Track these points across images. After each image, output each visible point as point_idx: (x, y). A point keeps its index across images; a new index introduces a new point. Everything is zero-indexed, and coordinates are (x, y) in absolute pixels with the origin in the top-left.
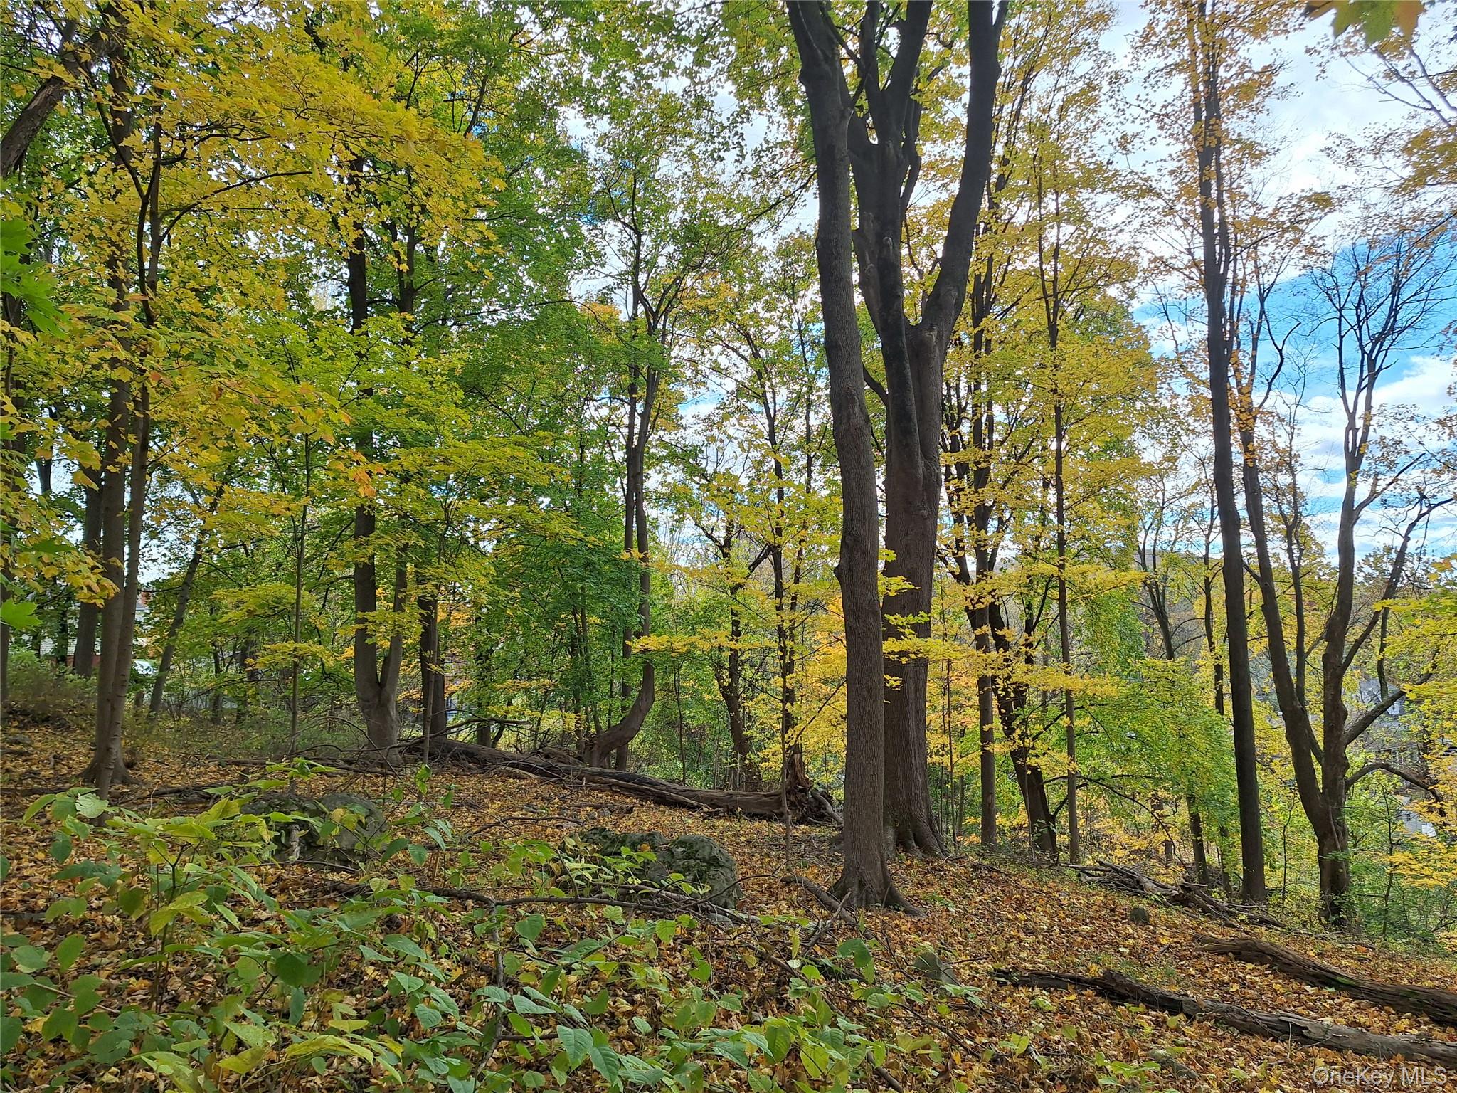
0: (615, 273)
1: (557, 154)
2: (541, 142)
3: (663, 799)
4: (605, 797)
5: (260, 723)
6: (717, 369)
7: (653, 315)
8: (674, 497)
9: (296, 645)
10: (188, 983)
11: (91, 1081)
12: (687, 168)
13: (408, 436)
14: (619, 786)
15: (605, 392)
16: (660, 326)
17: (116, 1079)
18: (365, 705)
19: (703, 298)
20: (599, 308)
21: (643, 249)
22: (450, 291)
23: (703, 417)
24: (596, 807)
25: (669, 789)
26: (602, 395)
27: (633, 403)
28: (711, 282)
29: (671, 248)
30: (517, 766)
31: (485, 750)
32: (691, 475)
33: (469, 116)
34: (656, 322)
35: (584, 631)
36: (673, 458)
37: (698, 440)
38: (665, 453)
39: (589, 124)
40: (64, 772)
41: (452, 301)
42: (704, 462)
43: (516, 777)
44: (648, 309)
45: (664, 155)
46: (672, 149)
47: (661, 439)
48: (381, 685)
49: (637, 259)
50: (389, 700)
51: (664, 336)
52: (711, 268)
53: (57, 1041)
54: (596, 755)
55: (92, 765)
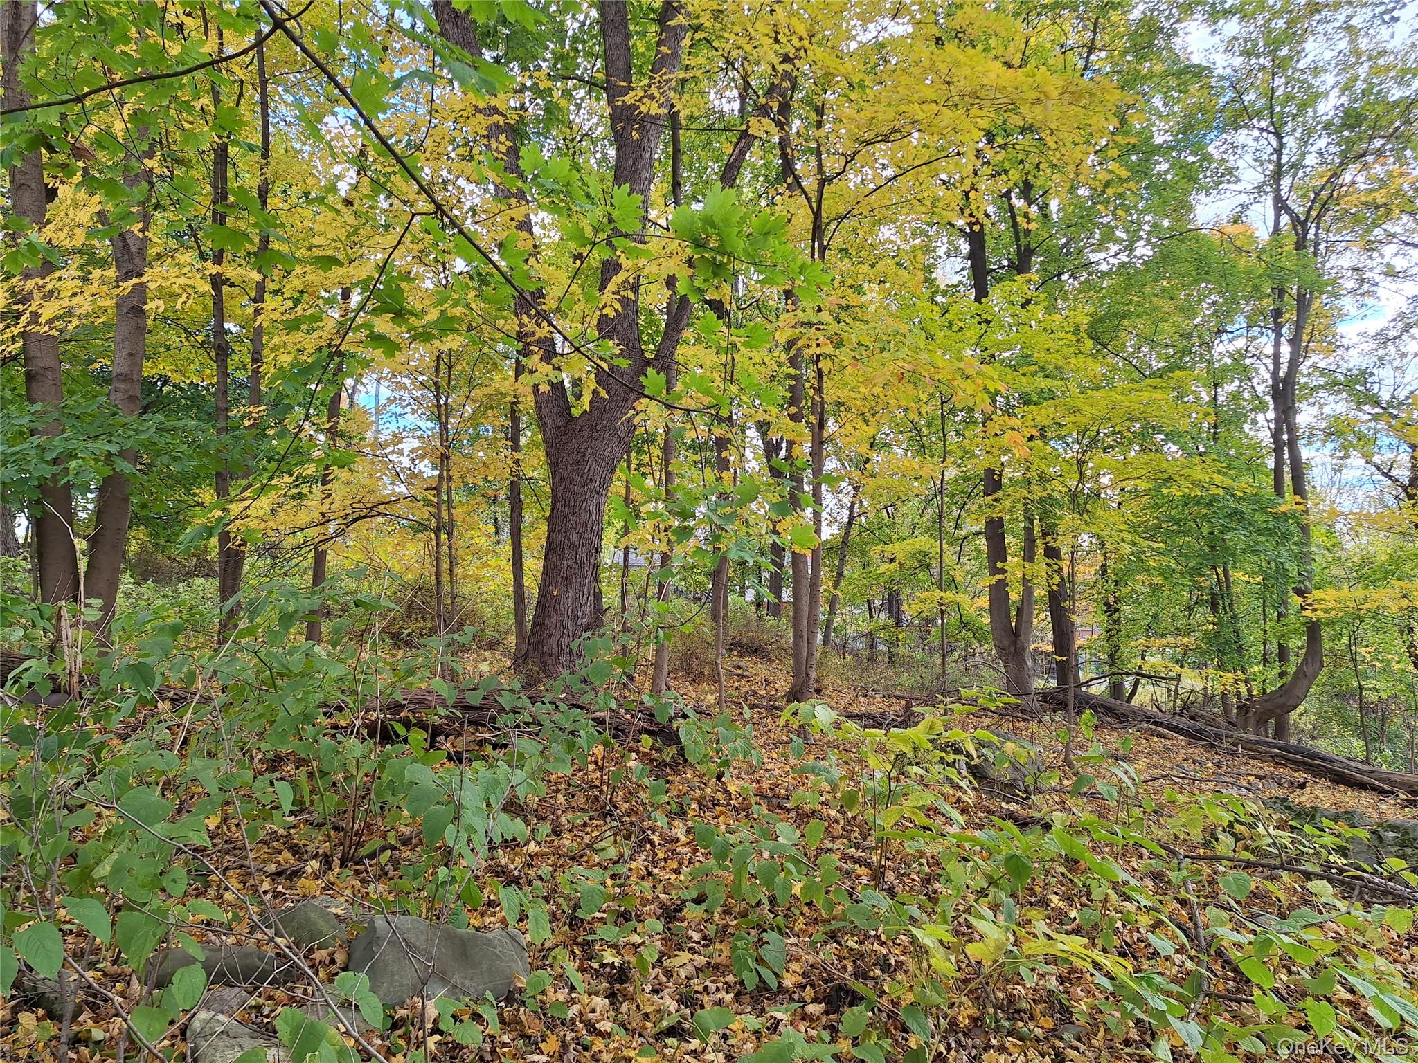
0: (1250, 187)
1: (1178, 75)
2: (1158, 68)
3: (1340, 778)
4: (1267, 768)
5: (908, 665)
6: (1391, 273)
7: (1300, 224)
8: (1335, 430)
9: (942, 594)
10: (899, 876)
11: (839, 943)
12: (1343, 45)
13: (1034, 395)
14: (1284, 758)
15: (1240, 322)
16: (1311, 236)
17: (857, 946)
18: (1003, 653)
19: (1369, 191)
20: (1231, 229)
21: (1285, 151)
22: (1064, 246)
23: (1372, 333)
24: (1258, 777)
25: (1349, 766)
26: (1237, 326)
27: (1277, 330)
28: (1378, 170)
29: (1322, 143)
30: (1161, 725)
31: (1120, 705)
32: (1358, 404)
33: (1081, 63)
34: (1306, 232)
35: (1228, 586)
36: (1332, 386)
37: (1365, 362)
38: (1321, 381)
39: (1214, 31)
40: (773, 692)
41: (1067, 254)
42: (1376, 387)
43: (1160, 736)
44: (1295, 220)
45: (1311, 39)
46: (1320, 28)
47: (1315, 366)
48: (1016, 635)
49: (1279, 164)
50: (1024, 650)
51: (1317, 244)
52: (1379, 153)
53: (810, 904)
54: (1252, 721)
55: (792, 689)
